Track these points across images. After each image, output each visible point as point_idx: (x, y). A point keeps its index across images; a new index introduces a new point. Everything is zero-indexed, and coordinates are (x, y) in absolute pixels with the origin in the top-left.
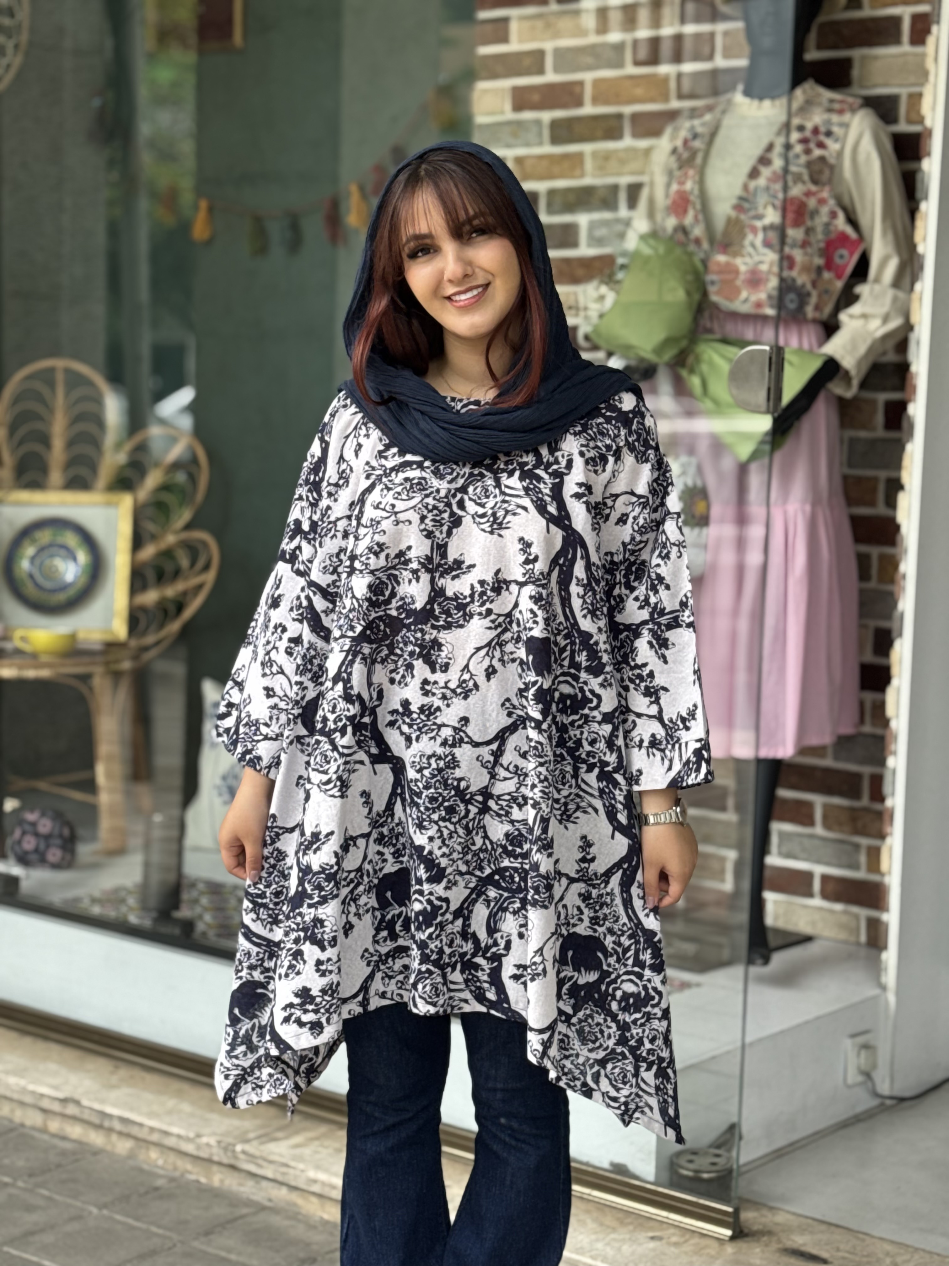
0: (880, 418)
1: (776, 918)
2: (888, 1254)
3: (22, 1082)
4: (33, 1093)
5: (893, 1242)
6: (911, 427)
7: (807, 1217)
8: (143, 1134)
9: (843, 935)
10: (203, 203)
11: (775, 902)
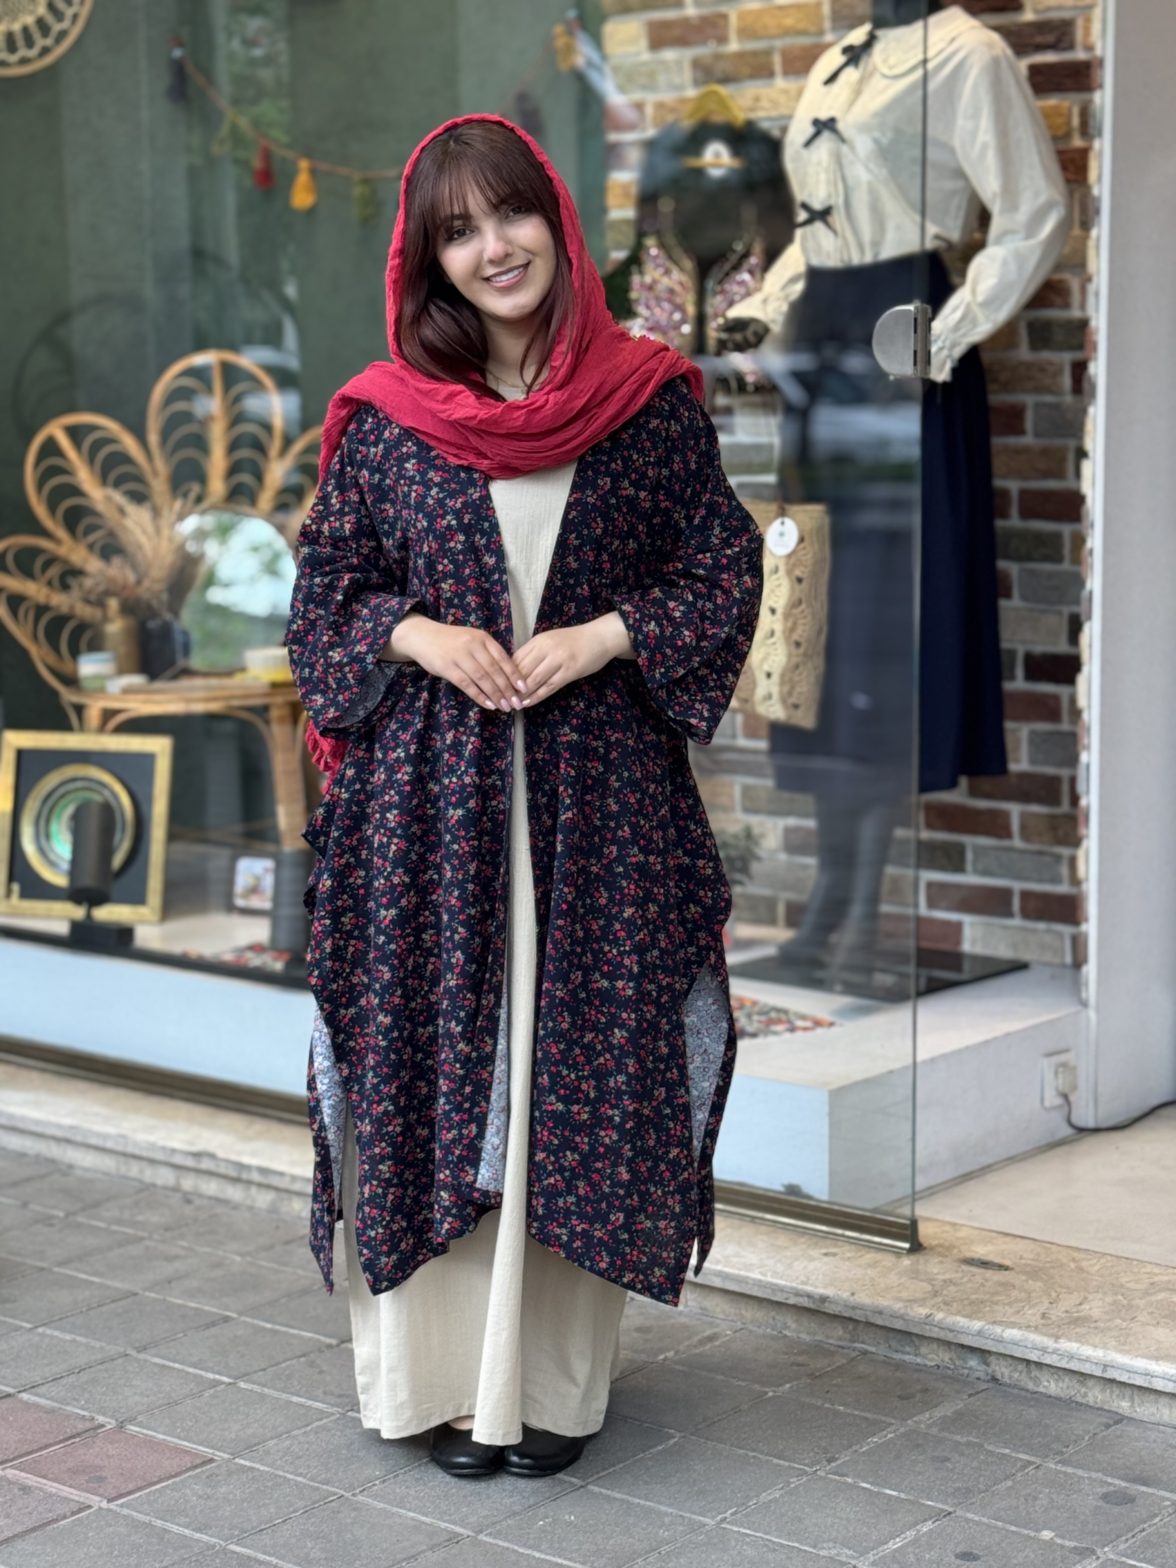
0: (1067, 381)
1: (974, 942)
2: (1073, 1260)
3: (152, 1138)
4: (163, 1149)
5: (1078, 1249)
6: (1093, 388)
8: (284, 1183)
9: (1048, 957)
10: (304, 164)
11: (972, 924)
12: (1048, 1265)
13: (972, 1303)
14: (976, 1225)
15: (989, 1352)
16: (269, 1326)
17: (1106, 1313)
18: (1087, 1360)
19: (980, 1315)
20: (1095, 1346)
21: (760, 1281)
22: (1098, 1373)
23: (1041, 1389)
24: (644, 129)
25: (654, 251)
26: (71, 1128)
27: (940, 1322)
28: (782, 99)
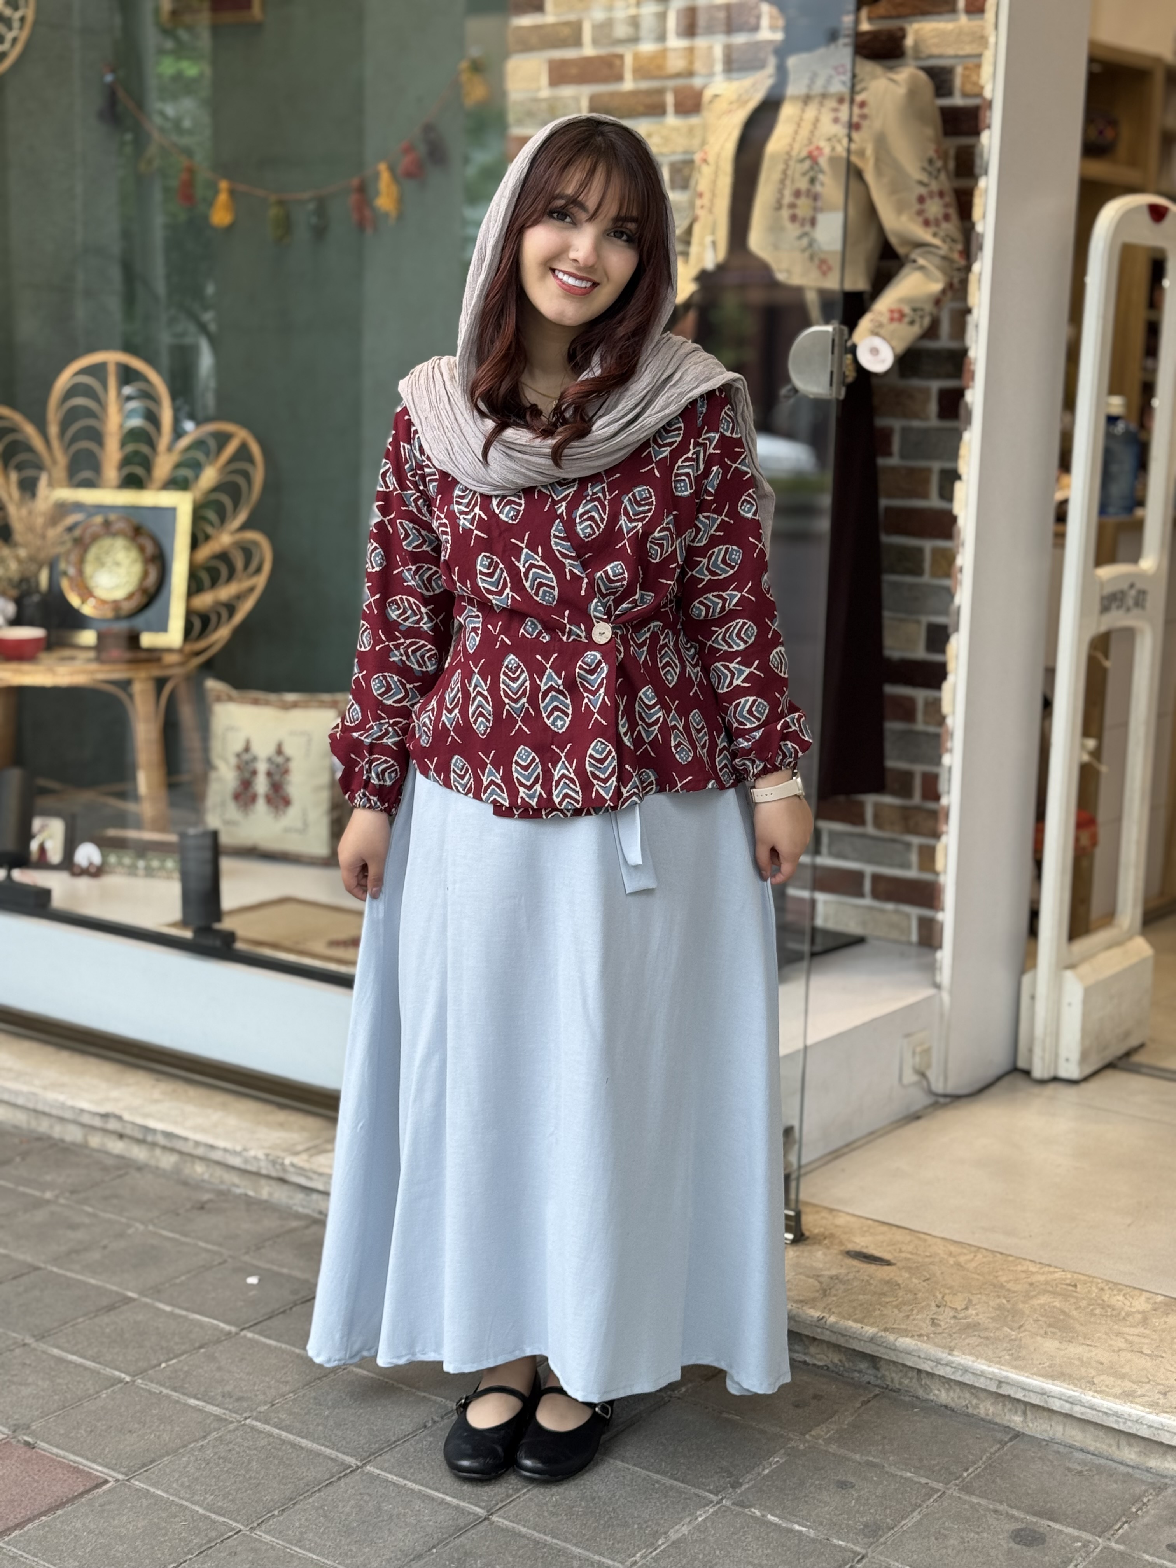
0: (933, 407)
1: (826, 919)
2: (951, 1254)
3: (61, 1098)
4: (72, 1108)
5: (954, 1242)
6: (969, 414)
7: (867, 1219)
9: (894, 935)
10: (223, 184)
11: (825, 902)
12: (927, 1260)
13: (861, 1305)
14: (851, 1211)
15: (881, 1358)
16: (168, 1308)
17: (992, 1318)
18: (982, 1374)
19: (872, 1320)
20: (989, 1360)
22: (993, 1389)
23: (931, 1397)
27: (832, 1325)
28: (674, 136)
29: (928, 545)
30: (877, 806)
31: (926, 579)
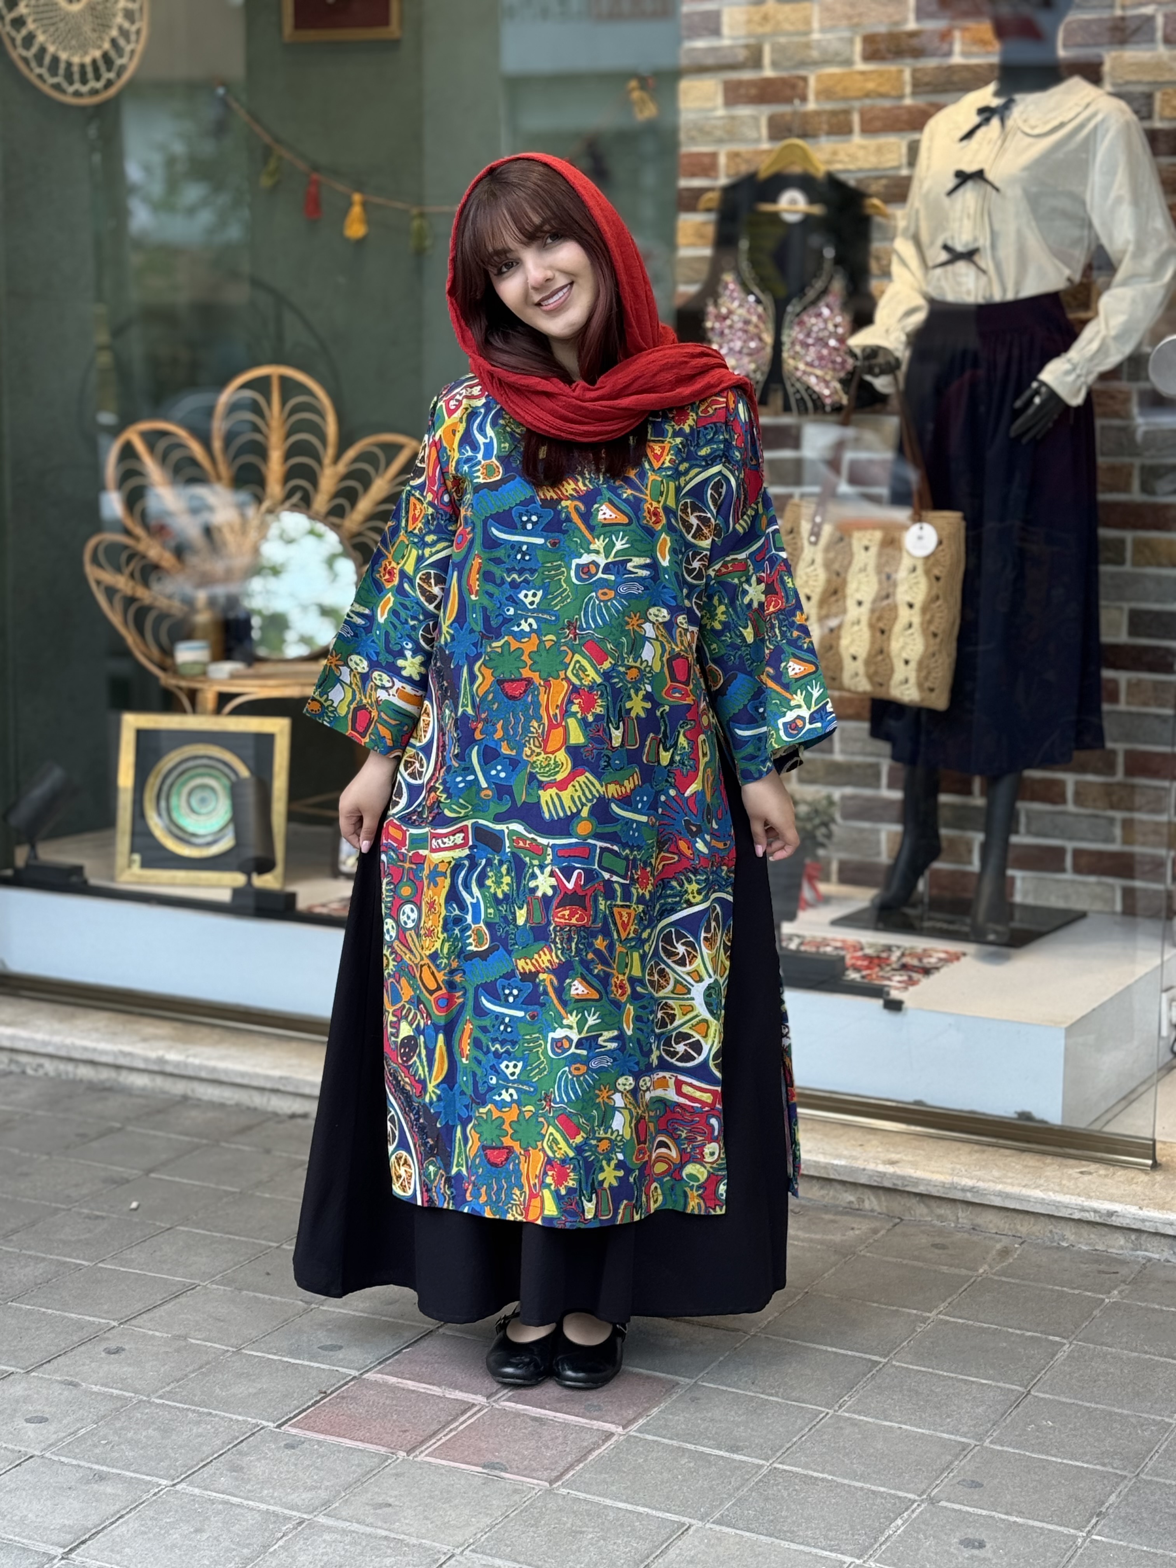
1: (1026, 894)
9: (1098, 906)
10: (357, 198)
11: (1024, 879)
21: (1043, 1199)
24: (716, 178)
25: (731, 286)
26: (281, 1078)
28: (861, 154)
29: (1129, 536)
30: (1077, 783)
31: (1128, 568)
